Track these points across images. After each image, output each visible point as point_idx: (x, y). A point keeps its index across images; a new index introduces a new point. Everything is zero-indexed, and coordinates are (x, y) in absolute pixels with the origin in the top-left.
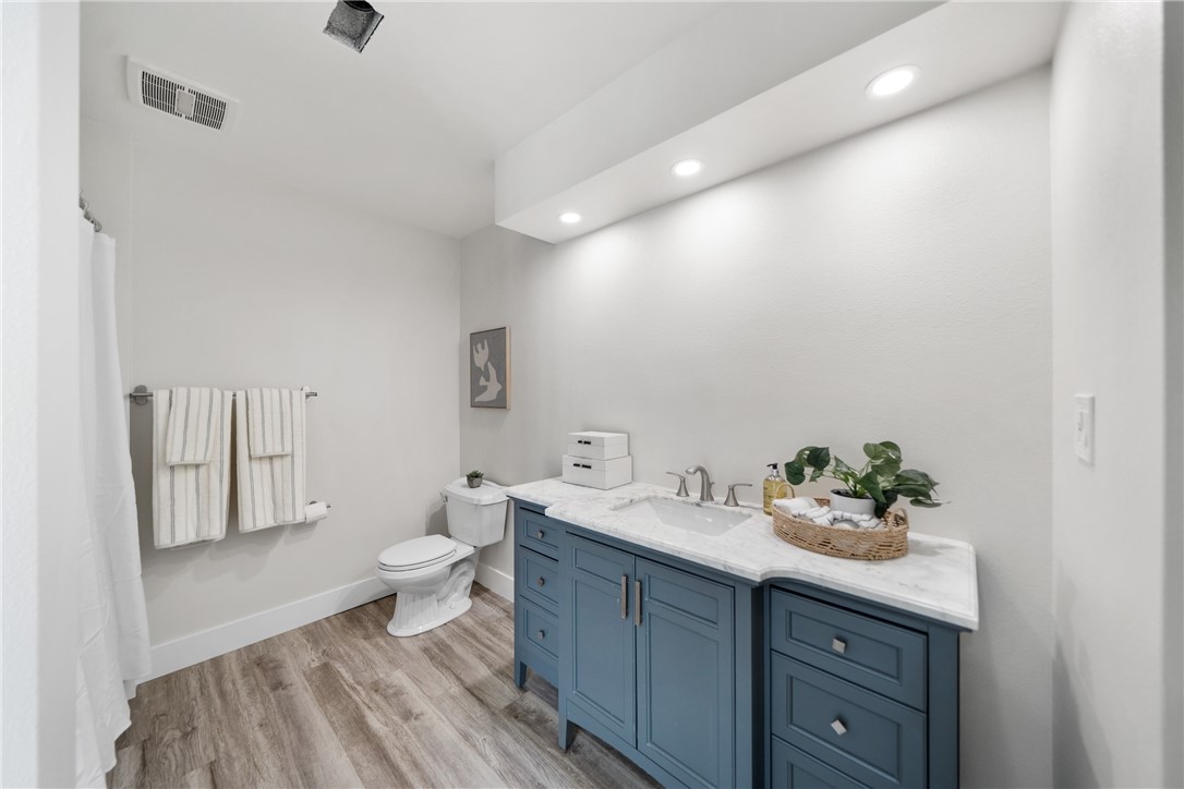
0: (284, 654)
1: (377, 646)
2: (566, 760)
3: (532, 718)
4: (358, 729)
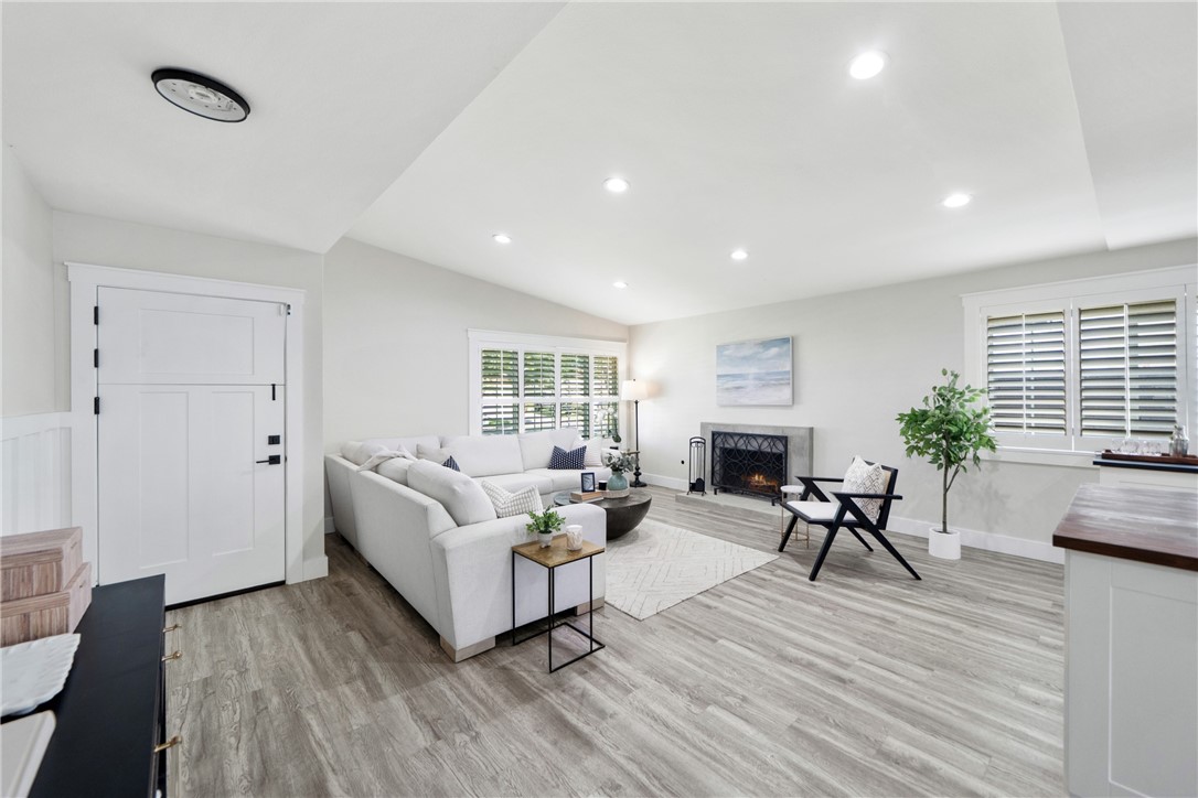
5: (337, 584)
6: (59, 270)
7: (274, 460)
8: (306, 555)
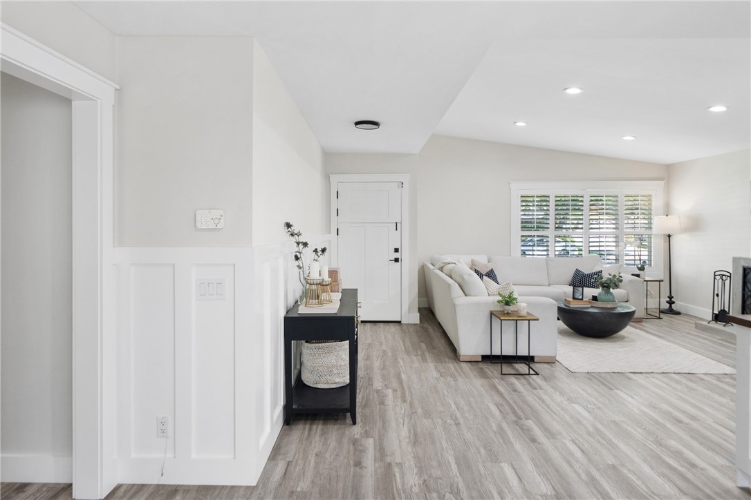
5: (422, 327)
6: (327, 177)
7: (397, 260)
8: (410, 310)
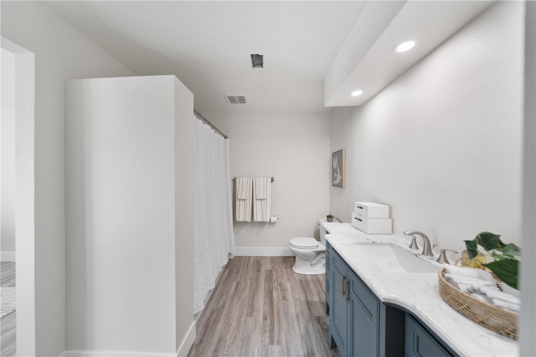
0: (263, 262)
1: (287, 272)
2: (329, 352)
3: (325, 327)
4: (270, 294)
